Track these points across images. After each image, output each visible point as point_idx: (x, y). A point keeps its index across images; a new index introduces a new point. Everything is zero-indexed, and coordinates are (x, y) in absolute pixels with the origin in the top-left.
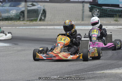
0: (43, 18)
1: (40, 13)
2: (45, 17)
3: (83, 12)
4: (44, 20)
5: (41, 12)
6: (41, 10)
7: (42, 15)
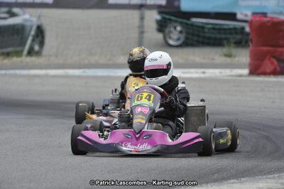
0: (37, 48)
1: (29, 35)
3: (142, 33)
4: (38, 54)
6: (32, 27)
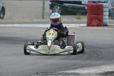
0: (2, 16)
3: (44, 9)
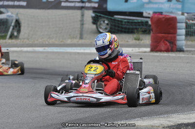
0: (15, 34)
1: (11, 25)
2: (19, 31)
3: (82, 24)
4: (17, 37)
5: (13, 24)
6: (12, 20)
7: (13, 29)
